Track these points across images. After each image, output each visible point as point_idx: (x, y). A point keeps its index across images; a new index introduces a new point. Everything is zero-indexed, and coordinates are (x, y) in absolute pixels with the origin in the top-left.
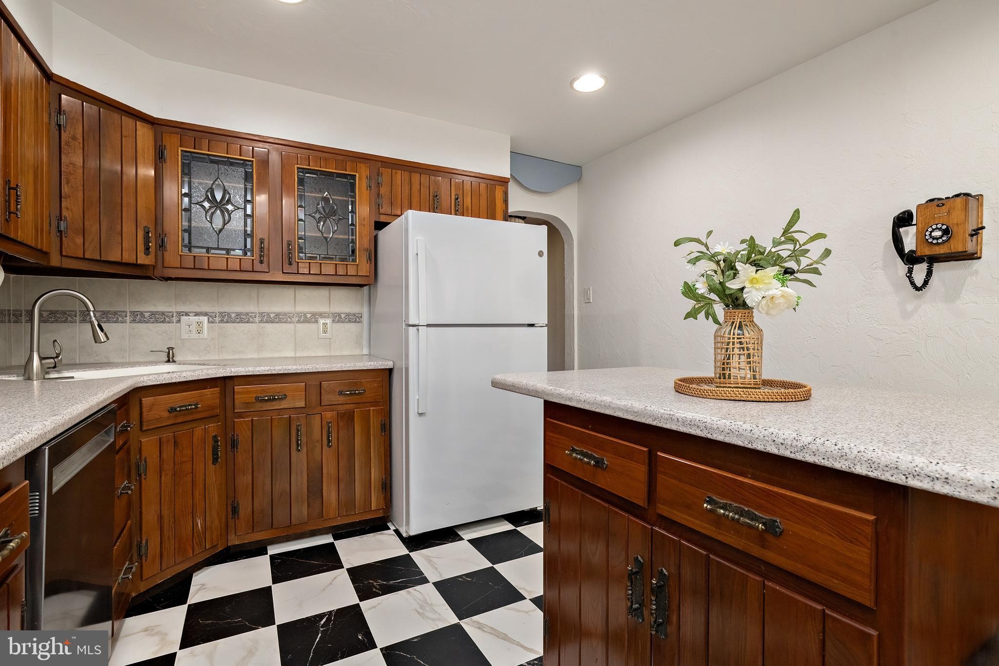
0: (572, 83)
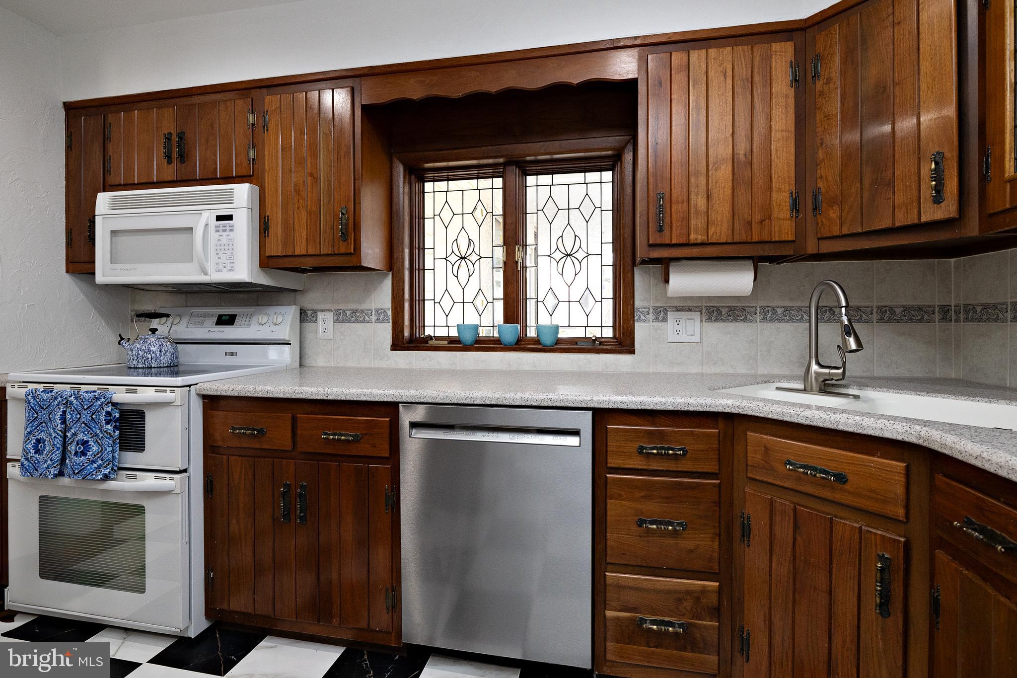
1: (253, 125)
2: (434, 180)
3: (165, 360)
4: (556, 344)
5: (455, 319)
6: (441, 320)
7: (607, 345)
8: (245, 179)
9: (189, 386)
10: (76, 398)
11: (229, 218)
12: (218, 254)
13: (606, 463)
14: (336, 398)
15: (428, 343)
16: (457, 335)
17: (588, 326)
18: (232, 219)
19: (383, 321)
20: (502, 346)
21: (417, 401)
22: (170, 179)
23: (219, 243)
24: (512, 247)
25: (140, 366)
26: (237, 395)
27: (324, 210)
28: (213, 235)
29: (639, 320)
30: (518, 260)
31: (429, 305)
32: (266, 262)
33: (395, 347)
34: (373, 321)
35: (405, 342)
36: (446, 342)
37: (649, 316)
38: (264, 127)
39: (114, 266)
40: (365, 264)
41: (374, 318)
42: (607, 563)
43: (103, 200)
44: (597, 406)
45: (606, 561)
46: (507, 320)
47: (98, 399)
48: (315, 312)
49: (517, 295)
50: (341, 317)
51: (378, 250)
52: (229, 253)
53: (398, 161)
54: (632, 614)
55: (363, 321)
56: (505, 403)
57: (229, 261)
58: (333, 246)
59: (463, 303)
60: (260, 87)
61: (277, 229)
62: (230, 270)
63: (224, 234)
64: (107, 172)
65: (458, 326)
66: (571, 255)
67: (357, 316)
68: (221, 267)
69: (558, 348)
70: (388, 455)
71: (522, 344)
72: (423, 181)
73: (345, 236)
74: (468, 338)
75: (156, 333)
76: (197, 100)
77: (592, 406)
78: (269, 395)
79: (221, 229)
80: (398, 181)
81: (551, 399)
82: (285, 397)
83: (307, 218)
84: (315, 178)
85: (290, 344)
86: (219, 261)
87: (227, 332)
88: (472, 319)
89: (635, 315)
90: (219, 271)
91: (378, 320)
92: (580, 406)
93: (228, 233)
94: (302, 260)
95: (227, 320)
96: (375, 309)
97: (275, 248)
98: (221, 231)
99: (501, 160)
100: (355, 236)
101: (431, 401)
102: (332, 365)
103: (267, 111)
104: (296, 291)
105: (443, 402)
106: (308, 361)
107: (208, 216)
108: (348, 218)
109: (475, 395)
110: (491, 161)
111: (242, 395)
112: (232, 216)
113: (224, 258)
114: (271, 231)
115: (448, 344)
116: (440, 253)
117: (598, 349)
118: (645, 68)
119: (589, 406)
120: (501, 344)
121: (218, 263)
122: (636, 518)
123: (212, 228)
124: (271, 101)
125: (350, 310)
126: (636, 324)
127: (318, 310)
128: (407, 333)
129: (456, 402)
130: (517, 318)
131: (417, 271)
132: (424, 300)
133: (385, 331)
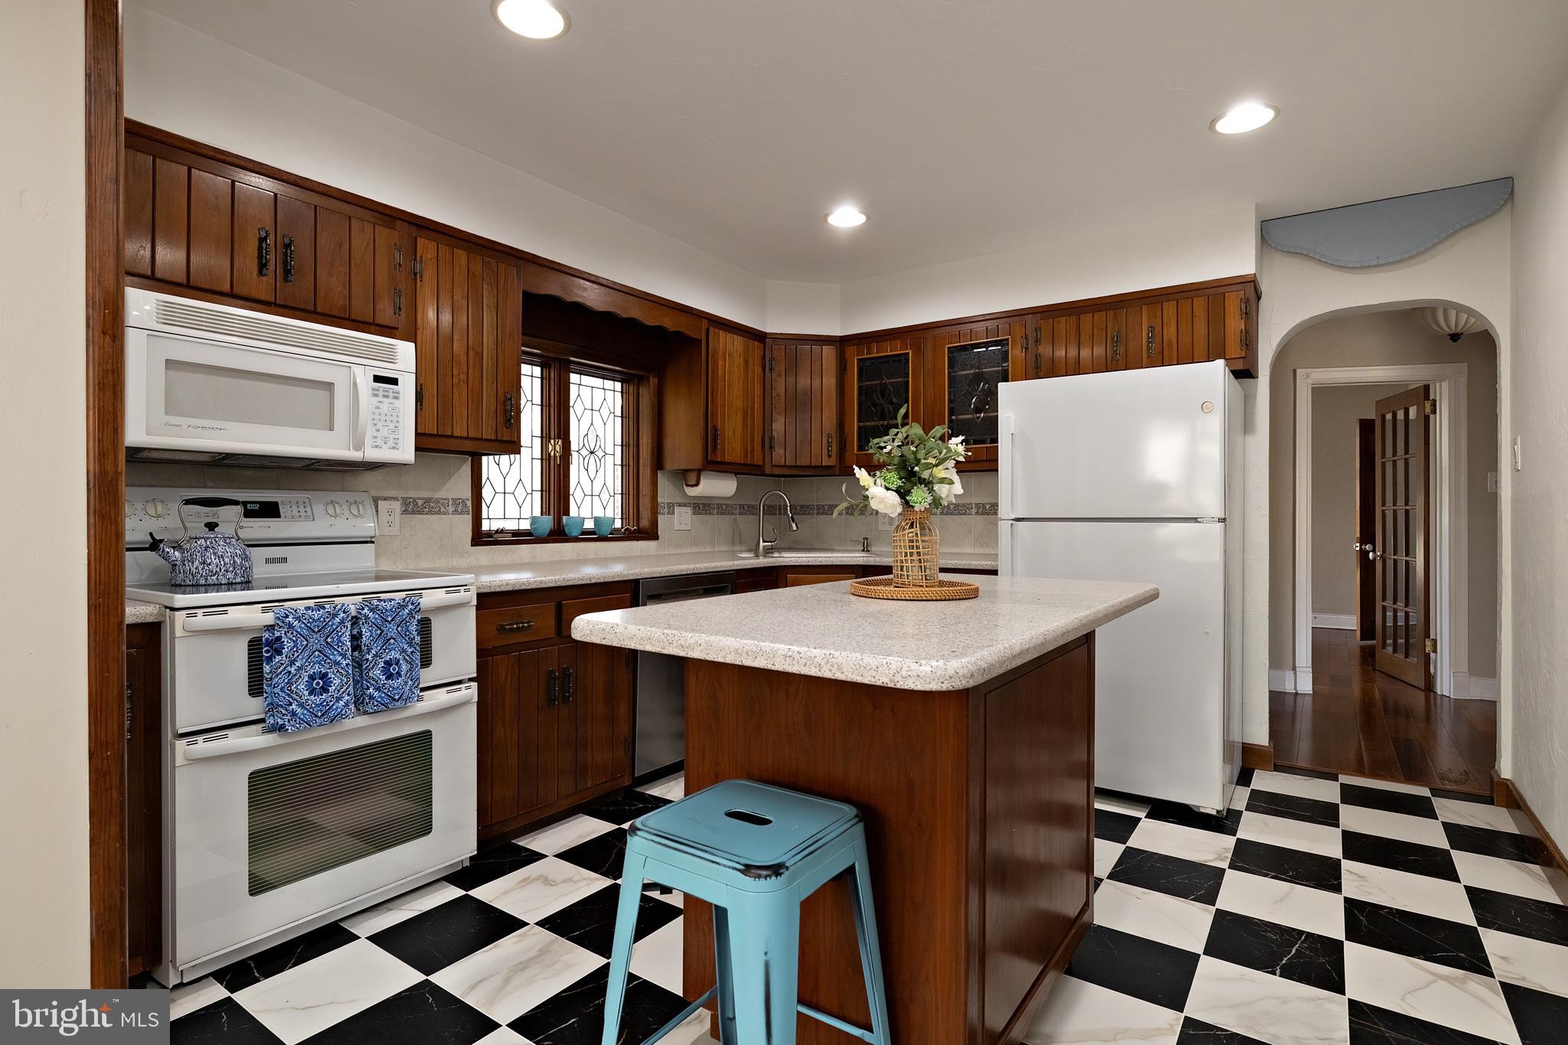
0: (1213, 122)
11: (394, 381)
19: (462, 513)
23: (379, 411)
52: (392, 426)
57: (391, 436)
62: (394, 448)
63: (385, 400)
75: (216, 529)
90: (377, 446)
98: (381, 396)
113: (384, 432)
125: (422, 499)
126: (659, 516)
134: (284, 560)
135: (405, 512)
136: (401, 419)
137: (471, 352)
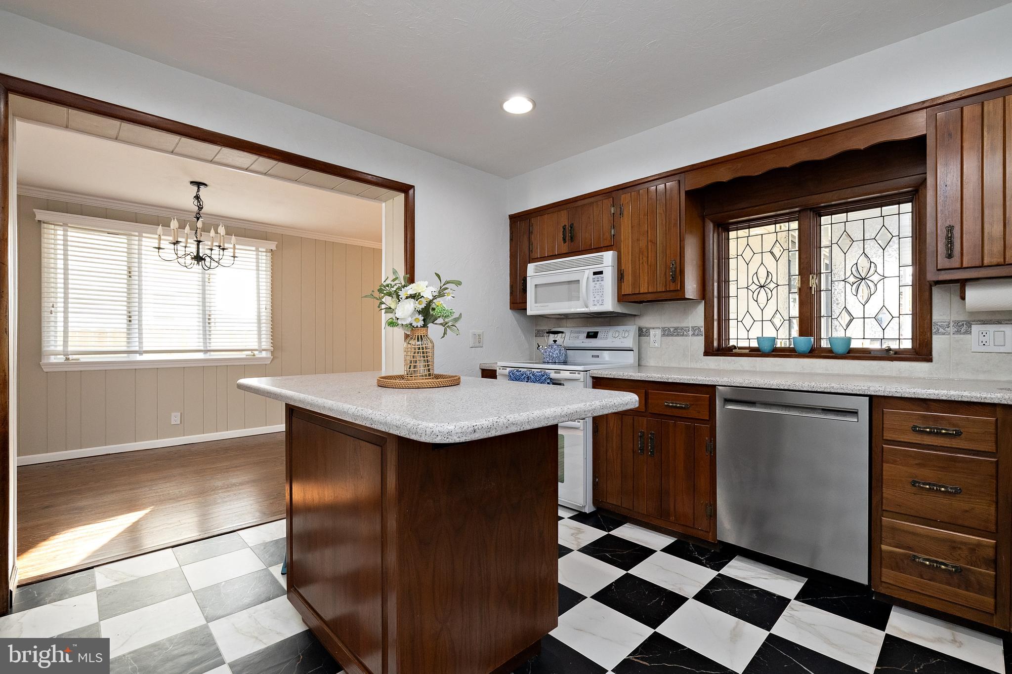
1: (614, 214)
2: (737, 229)
3: (562, 359)
4: (847, 353)
5: (756, 333)
6: (743, 334)
7: (903, 354)
8: (609, 248)
9: (587, 371)
10: (533, 375)
11: (601, 273)
12: (594, 295)
13: (883, 436)
14: (674, 381)
15: (732, 351)
16: (758, 346)
17: (884, 339)
18: (602, 274)
20: (796, 354)
21: (729, 385)
22: (565, 252)
23: (595, 288)
24: (806, 276)
25: (550, 361)
26: (613, 377)
27: (659, 263)
28: (592, 284)
29: (937, 333)
30: (812, 286)
31: (732, 323)
32: (622, 298)
33: (706, 354)
34: (690, 335)
35: (714, 350)
36: (748, 351)
37: (949, 329)
38: (620, 214)
39: (537, 305)
40: (687, 296)
41: (690, 333)
42: (884, 510)
43: (531, 267)
44: (873, 393)
45: (882, 508)
46: (802, 333)
47: (543, 376)
48: (648, 329)
49: (811, 314)
50: (667, 333)
51: (695, 286)
52: (601, 294)
53: (709, 221)
54: (907, 551)
55: (683, 335)
56: (795, 388)
58: (666, 286)
59: (762, 321)
60: (618, 190)
61: (629, 278)
62: (601, 305)
64: (530, 251)
65: (758, 338)
66: (866, 279)
67: (678, 332)
68: (596, 303)
69: (850, 356)
70: (708, 419)
71: (815, 352)
72: (728, 231)
73: (674, 279)
74: (766, 347)
76: (580, 203)
77: (869, 393)
78: (631, 378)
79: (596, 279)
80: (709, 235)
81: (833, 388)
82: (642, 379)
83: (648, 269)
84: (654, 243)
85: (633, 350)
86: (595, 299)
87: (593, 343)
88: (770, 332)
89: (933, 328)
91: (694, 335)
92: (858, 393)
93: (600, 282)
94: (645, 296)
95: (593, 335)
96: (691, 327)
97: (627, 289)
99: (797, 209)
100: (680, 278)
101: (739, 385)
102: (660, 365)
103: (623, 204)
104: (635, 315)
105: (747, 386)
106: (643, 363)
107: (588, 273)
108: (676, 267)
109: (772, 382)
110: (787, 211)
111: (615, 377)
112: (602, 271)
113: (597, 298)
114: (625, 278)
115: (749, 352)
116: (743, 283)
117: (891, 357)
118: (934, 125)
119: (866, 393)
120: (796, 352)
121: (594, 301)
122: (911, 480)
123: (591, 280)
124: (625, 197)
127: (651, 328)
128: (715, 344)
129: (757, 386)
130: (811, 332)
131: (723, 299)
132: (729, 320)
133: (699, 343)
134: (598, 356)
135: (663, 335)
136: (604, 290)
137: (649, 243)
